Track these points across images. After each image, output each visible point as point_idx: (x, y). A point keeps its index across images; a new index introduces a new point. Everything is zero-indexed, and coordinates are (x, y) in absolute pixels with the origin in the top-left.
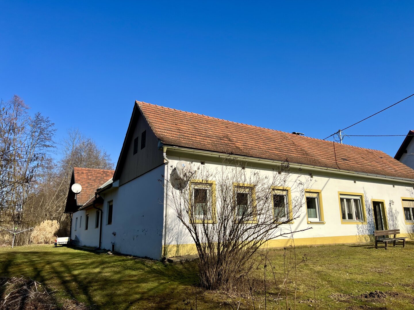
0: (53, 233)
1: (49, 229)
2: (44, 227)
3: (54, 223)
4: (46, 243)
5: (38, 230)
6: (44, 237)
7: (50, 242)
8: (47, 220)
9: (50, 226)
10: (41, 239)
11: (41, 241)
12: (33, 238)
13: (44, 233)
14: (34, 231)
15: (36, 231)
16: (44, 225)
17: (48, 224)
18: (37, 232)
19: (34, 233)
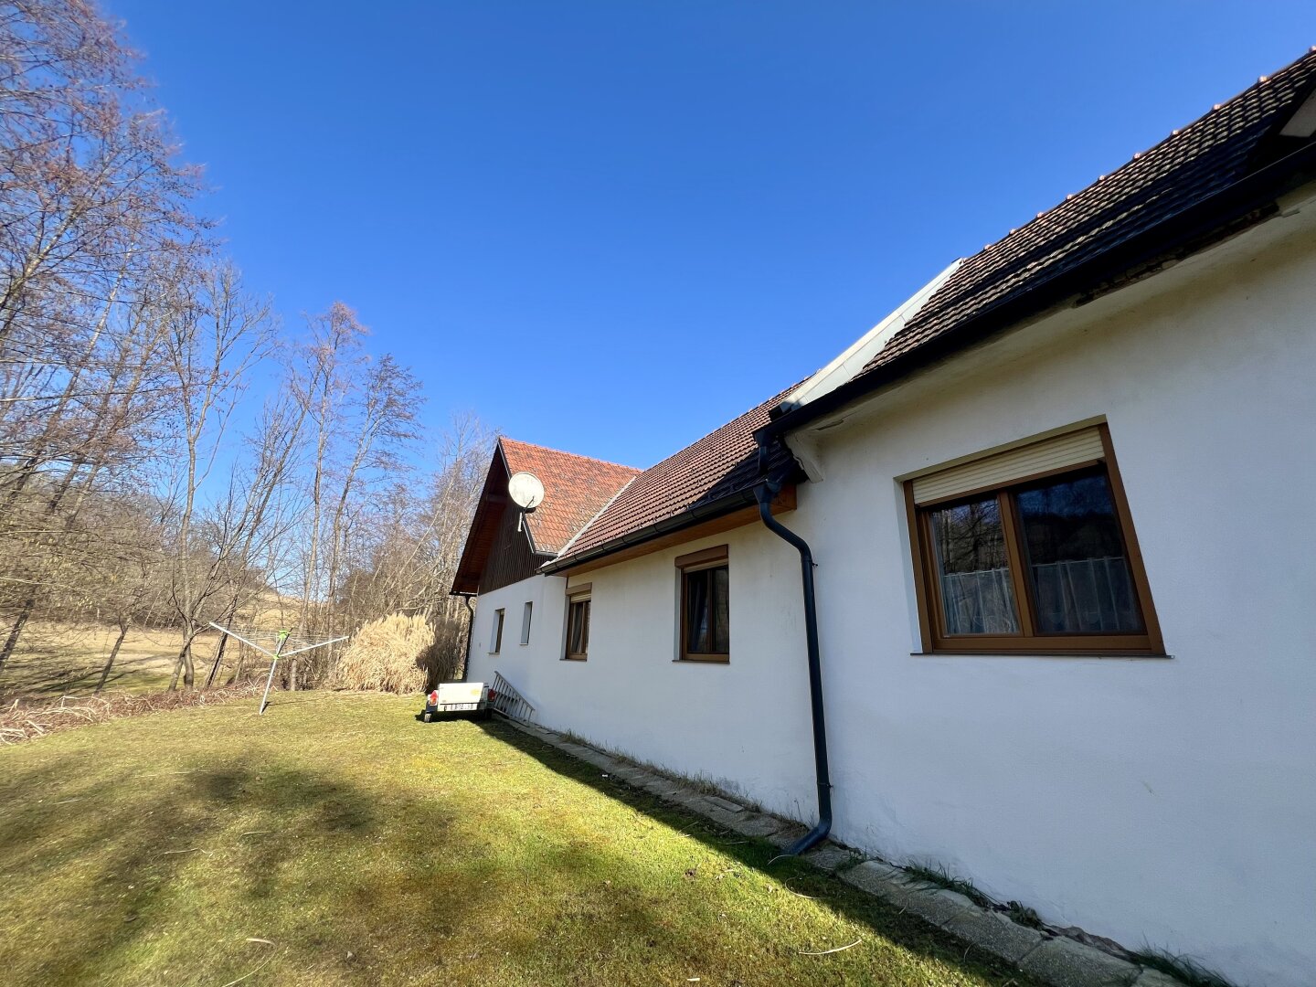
0: (413, 657)
1: (398, 642)
2: (385, 636)
3: (415, 625)
4: (388, 688)
5: (366, 644)
6: (381, 669)
7: (402, 688)
8: (394, 615)
9: (404, 632)
10: (371, 674)
11: (372, 680)
12: (346, 669)
13: (384, 655)
14: (353, 647)
15: (360, 649)
16: (386, 630)
17: (397, 625)
18: (361, 652)
19: (352, 654)
